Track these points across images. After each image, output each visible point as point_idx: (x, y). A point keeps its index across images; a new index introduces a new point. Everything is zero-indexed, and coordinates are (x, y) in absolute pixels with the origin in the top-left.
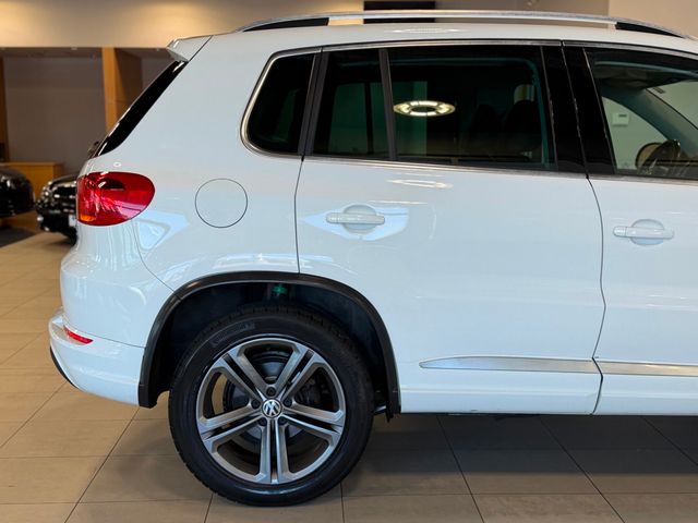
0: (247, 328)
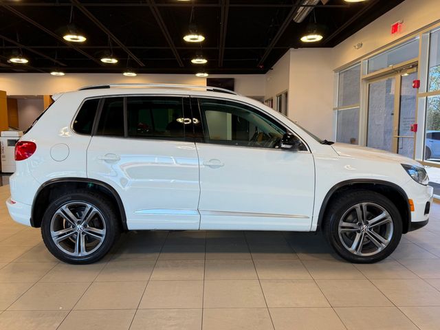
0: (68, 198)
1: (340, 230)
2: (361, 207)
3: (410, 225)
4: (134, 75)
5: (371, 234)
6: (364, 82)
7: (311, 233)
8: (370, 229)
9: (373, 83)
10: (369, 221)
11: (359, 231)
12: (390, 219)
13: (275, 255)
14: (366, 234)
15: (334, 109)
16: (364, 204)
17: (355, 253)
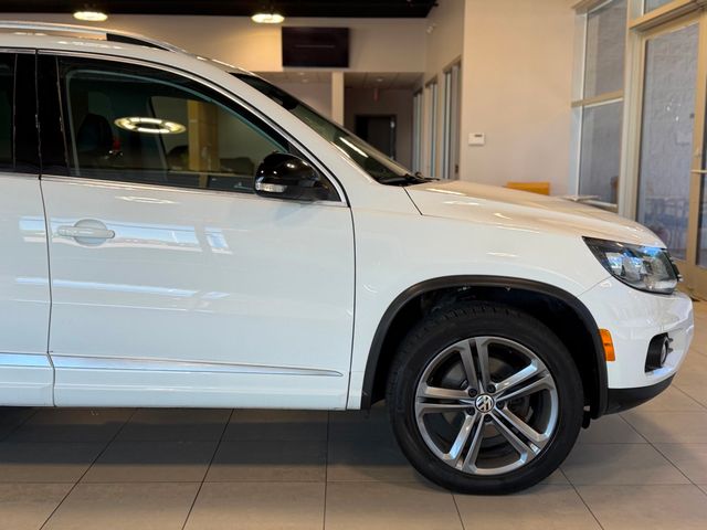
1: (419, 407)
2: (474, 349)
3: (603, 397)
4: (101, 17)
5: (502, 419)
6: (635, 36)
7: (348, 413)
8: (500, 405)
9: (655, 36)
10: (496, 385)
11: (471, 411)
12: (548, 378)
13: (268, 471)
14: (488, 418)
15: (574, 105)
16: (480, 341)
17: (459, 466)
